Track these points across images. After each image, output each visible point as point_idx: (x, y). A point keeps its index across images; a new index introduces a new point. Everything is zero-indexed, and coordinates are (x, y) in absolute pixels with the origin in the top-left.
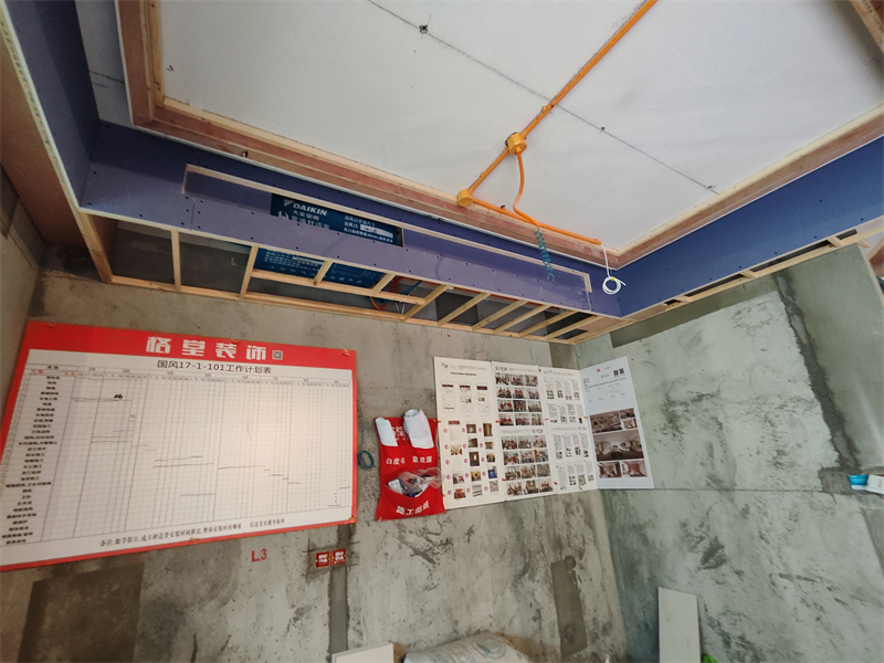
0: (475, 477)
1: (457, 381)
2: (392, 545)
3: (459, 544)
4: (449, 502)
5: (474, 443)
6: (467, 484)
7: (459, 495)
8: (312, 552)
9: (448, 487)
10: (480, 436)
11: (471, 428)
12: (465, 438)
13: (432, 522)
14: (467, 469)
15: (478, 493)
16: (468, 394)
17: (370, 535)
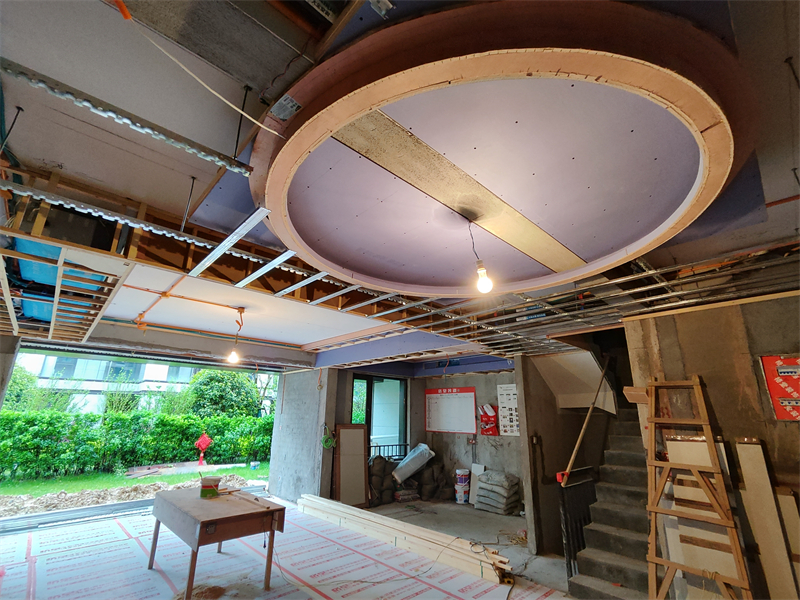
0: (511, 426)
1: (505, 393)
2: (486, 442)
3: (506, 446)
4: (502, 433)
5: (511, 414)
6: (508, 428)
7: (505, 431)
8: (468, 440)
9: (501, 428)
10: (514, 412)
11: (510, 409)
12: (508, 413)
13: (497, 438)
14: (509, 423)
15: (512, 432)
16: (509, 397)
17: (480, 437)
